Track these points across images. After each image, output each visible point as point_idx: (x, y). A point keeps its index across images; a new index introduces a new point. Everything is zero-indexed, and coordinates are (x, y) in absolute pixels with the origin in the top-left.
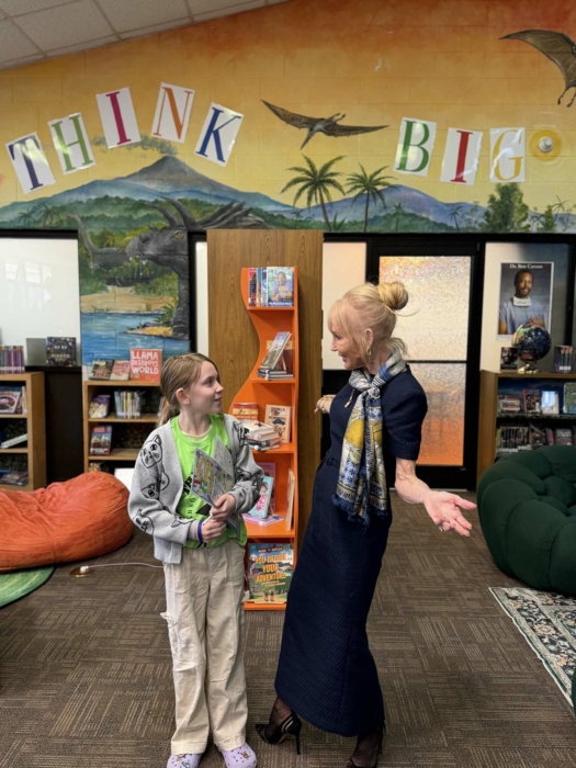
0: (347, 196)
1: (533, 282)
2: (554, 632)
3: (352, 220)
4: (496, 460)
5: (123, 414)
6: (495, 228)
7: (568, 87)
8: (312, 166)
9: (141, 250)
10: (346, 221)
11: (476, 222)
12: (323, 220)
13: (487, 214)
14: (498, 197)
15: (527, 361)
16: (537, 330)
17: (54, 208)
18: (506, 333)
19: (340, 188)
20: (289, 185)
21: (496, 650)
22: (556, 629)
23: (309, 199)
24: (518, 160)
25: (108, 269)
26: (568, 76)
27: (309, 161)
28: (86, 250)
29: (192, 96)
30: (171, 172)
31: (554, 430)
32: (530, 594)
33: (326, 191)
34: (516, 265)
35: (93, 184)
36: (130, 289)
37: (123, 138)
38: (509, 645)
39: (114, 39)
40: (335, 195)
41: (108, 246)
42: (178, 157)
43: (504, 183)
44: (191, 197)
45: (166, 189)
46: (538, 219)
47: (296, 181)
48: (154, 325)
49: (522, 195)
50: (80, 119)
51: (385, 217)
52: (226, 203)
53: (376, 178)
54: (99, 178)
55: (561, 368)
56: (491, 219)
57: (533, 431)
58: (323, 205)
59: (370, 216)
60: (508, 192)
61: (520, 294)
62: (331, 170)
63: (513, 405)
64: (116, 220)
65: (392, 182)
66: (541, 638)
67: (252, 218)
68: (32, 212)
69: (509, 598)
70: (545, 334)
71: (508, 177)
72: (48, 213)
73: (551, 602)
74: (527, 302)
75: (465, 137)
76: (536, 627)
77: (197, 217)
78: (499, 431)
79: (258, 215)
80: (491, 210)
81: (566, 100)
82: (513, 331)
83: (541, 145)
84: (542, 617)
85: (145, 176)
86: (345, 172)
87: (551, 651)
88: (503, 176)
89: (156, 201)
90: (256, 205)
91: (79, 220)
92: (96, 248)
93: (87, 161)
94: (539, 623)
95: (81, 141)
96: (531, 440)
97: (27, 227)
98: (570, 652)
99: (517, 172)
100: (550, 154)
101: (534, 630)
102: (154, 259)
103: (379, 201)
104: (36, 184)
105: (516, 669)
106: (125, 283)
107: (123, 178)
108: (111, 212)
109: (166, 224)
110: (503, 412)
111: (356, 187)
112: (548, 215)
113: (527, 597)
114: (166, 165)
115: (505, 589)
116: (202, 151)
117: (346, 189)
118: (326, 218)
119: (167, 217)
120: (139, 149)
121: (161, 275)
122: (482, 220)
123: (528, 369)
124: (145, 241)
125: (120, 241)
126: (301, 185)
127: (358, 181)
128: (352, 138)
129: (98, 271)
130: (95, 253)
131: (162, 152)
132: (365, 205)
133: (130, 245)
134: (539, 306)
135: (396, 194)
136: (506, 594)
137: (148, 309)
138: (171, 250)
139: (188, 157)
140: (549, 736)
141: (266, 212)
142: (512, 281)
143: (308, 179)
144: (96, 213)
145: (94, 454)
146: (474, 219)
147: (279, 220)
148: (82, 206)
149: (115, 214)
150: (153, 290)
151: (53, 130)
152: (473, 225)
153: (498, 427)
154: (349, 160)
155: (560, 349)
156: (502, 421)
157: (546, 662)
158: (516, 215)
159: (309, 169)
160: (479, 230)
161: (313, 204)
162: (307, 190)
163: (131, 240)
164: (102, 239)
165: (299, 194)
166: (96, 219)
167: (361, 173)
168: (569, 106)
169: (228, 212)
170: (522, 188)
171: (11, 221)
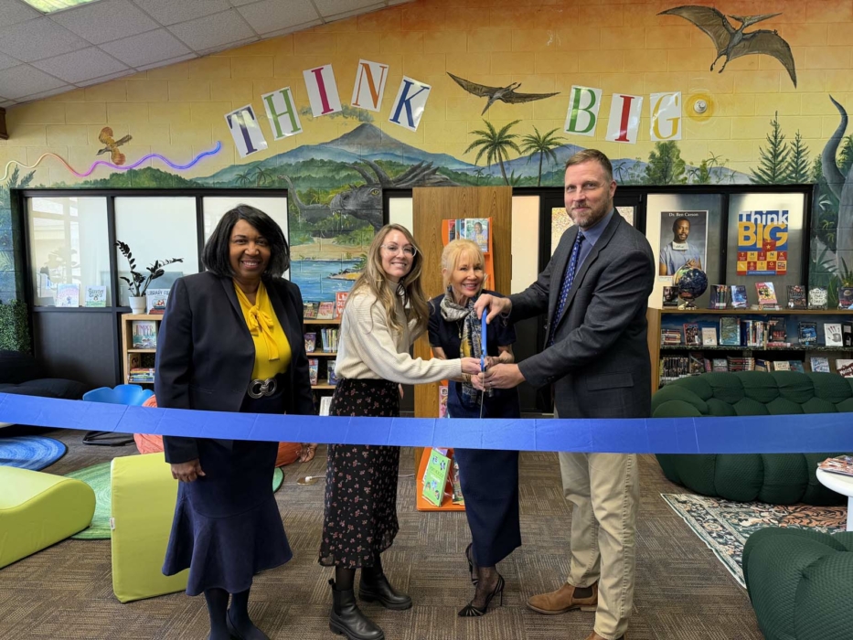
0: (523, 155)
1: (689, 229)
2: (721, 529)
3: (527, 176)
4: (661, 387)
5: (329, 349)
6: (655, 181)
7: (719, 56)
8: (491, 130)
9: (342, 206)
10: (522, 177)
11: (638, 176)
12: (502, 177)
13: (648, 169)
14: (658, 154)
15: (686, 299)
16: (695, 271)
17: (267, 170)
18: (667, 274)
19: (516, 147)
20: (472, 147)
21: (672, 542)
22: (722, 526)
23: (489, 158)
24: (675, 121)
25: (314, 223)
26: (719, 46)
27: (489, 125)
28: (295, 206)
29: (386, 70)
30: (368, 137)
31: (711, 361)
32: (697, 499)
33: (504, 150)
34: (675, 213)
35: (301, 149)
36: (333, 239)
37: (326, 108)
38: (682, 539)
39: (319, 22)
40: (512, 154)
41: (314, 202)
42: (374, 124)
43: (662, 141)
44: (385, 159)
45: (365, 152)
46: (694, 172)
47: (478, 143)
48: (354, 271)
49: (679, 151)
50: (289, 92)
51: (556, 173)
52: (416, 164)
53: (548, 139)
54: (306, 144)
55: (717, 305)
56: (651, 173)
57: (692, 361)
58: (501, 163)
59: (544, 172)
60: (667, 149)
61: (678, 240)
62: (508, 133)
63: (675, 338)
64: (320, 180)
65: (563, 142)
66: (710, 533)
67: (439, 176)
68: (248, 174)
69: (679, 502)
70: (702, 274)
71: (666, 136)
72: (262, 174)
73: (716, 505)
74: (685, 246)
75: (627, 101)
76: (705, 525)
77: (390, 175)
78: (663, 361)
79: (444, 173)
80: (651, 165)
81: (718, 67)
82: (673, 273)
83: (696, 107)
84: (709, 517)
85: (347, 141)
86: (520, 134)
87: (720, 543)
88: (662, 135)
89: (356, 163)
90: (442, 164)
91: (288, 180)
92: (304, 204)
93: (296, 129)
94: (707, 521)
95: (290, 111)
96: (691, 369)
97: (244, 187)
98: (736, 544)
99: (674, 132)
100: (704, 115)
101: (704, 527)
102: (354, 213)
103: (552, 159)
104: (251, 149)
105: (690, 556)
106: (328, 235)
107: (326, 143)
108: (317, 174)
109: (364, 182)
110: (665, 344)
111: (531, 147)
112: (703, 169)
113: (694, 501)
114: (364, 131)
115: (676, 495)
116: (396, 119)
117: (522, 149)
118: (504, 175)
119: (365, 176)
120: (341, 116)
121: (360, 227)
122: (644, 174)
123: (688, 306)
124: (346, 197)
125: (324, 199)
126: (482, 146)
127: (533, 142)
128: (528, 104)
129: (304, 224)
130: (303, 209)
131: (360, 120)
132: (539, 163)
133: (333, 201)
134: (696, 249)
135: (567, 152)
136: (676, 499)
137: (349, 257)
138: (368, 206)
139: (383, 124)
140: (724, 606)
141: (451, 171)
142: (671, 228)
143: (488, 141)
144: (304, 174)
146: (636, 173)
147: (463, 177)
148: (291, 168)
149: (320, 175)
150: (352, 240)
151: (266, 102)
152: (636, 178)
153: (661, 358)
154: (525, 123)
155: (716, 287)
156: (664, 352)
157: (717, 551)
158: (673, 169)
159: (489, 132)
160: (641, 183)
161: (493, 162)
162: (487, 151)
163: (333, 198)
164: (309, 197)
165: (480, 154)
166: (304, 179)
167: (535, 135)
168: (720, 72)
169: (418, 171)
170: (679, 145)
171: (230, 182)
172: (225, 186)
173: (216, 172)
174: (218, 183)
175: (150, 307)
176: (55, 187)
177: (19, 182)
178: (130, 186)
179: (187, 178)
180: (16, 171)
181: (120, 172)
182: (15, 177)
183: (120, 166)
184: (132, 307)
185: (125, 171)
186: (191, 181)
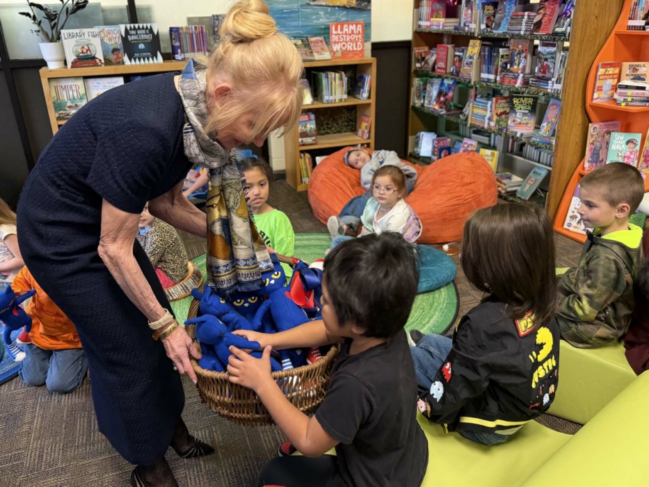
5: (332, 98)
145: (303, 145)
175: (71, 58)
184: (46, 58)
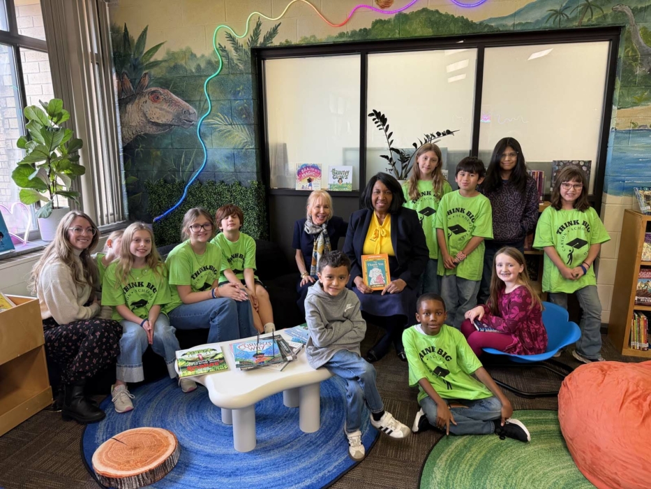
72: (587, 6)
129: (646, 78)
171: (537, 22)
172: (530, 28)
173: (518, 8)
174: (520, 24)
176: (303, 43)
177: (261, 40)
178: (397, 36)
179: (476, 20)
180: (259, 25)
181: (385, 17)
182: (256, 33)
183: (386, 9)
185: (392, 16)
186: (481, 23)
